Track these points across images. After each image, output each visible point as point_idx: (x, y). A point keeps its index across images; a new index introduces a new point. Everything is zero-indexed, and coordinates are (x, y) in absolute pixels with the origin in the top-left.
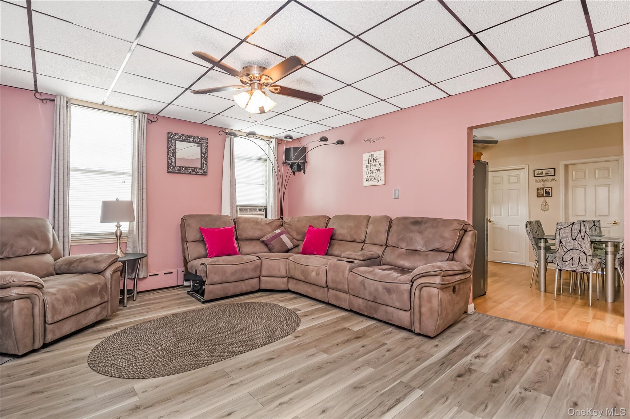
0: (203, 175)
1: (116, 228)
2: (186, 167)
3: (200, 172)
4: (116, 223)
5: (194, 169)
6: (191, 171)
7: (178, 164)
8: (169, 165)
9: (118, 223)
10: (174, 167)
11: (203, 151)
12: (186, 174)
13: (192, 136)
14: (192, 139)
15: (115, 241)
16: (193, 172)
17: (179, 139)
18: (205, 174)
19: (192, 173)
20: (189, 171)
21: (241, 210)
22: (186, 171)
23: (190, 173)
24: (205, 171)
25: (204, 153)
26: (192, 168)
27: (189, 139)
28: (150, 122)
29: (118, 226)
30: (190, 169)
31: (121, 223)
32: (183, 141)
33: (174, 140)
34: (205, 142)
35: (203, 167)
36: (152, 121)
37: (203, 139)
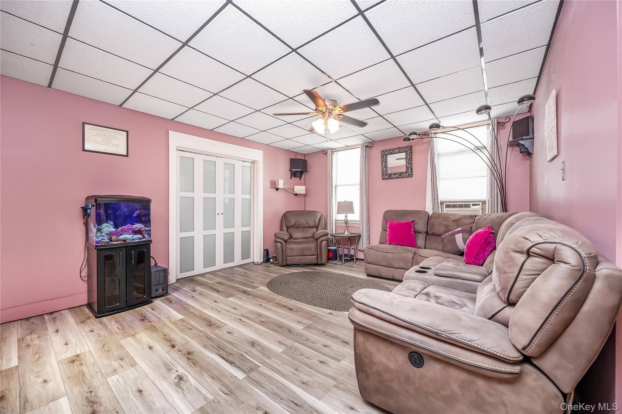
0: (408, 177)
1: (345, 217)
2: (394, 173)
3: (406, 175)
4: (345, 215)
5: (401, 174)
6: (398, 175)
7: (389, 172)
8: (383, 174)
9: (346, 215)
10: (386, 174)
11: (407, 157)
12: (395, 178)
13: (398, 148)
14: (398, 150)
15: (345, 225)
16: (400, 175)
17: (389, 153)
18: (411, 175)
19: (399, 177)
20: (397, 176)
21: (448, 206)
22: (394, 176)
23: (397, 178)
24: (410, 173)
25: (408, 159)
26: (399, 173)
27: (395, 151)
28: (370, 148)
29: (346, 217)
30: (397, 175)
31: (348, 215)
32: (392, 154)
33: (385, 155)
34: (409, 149)
35: (408, 171)
36: (371, 147)
37: (407, 148)
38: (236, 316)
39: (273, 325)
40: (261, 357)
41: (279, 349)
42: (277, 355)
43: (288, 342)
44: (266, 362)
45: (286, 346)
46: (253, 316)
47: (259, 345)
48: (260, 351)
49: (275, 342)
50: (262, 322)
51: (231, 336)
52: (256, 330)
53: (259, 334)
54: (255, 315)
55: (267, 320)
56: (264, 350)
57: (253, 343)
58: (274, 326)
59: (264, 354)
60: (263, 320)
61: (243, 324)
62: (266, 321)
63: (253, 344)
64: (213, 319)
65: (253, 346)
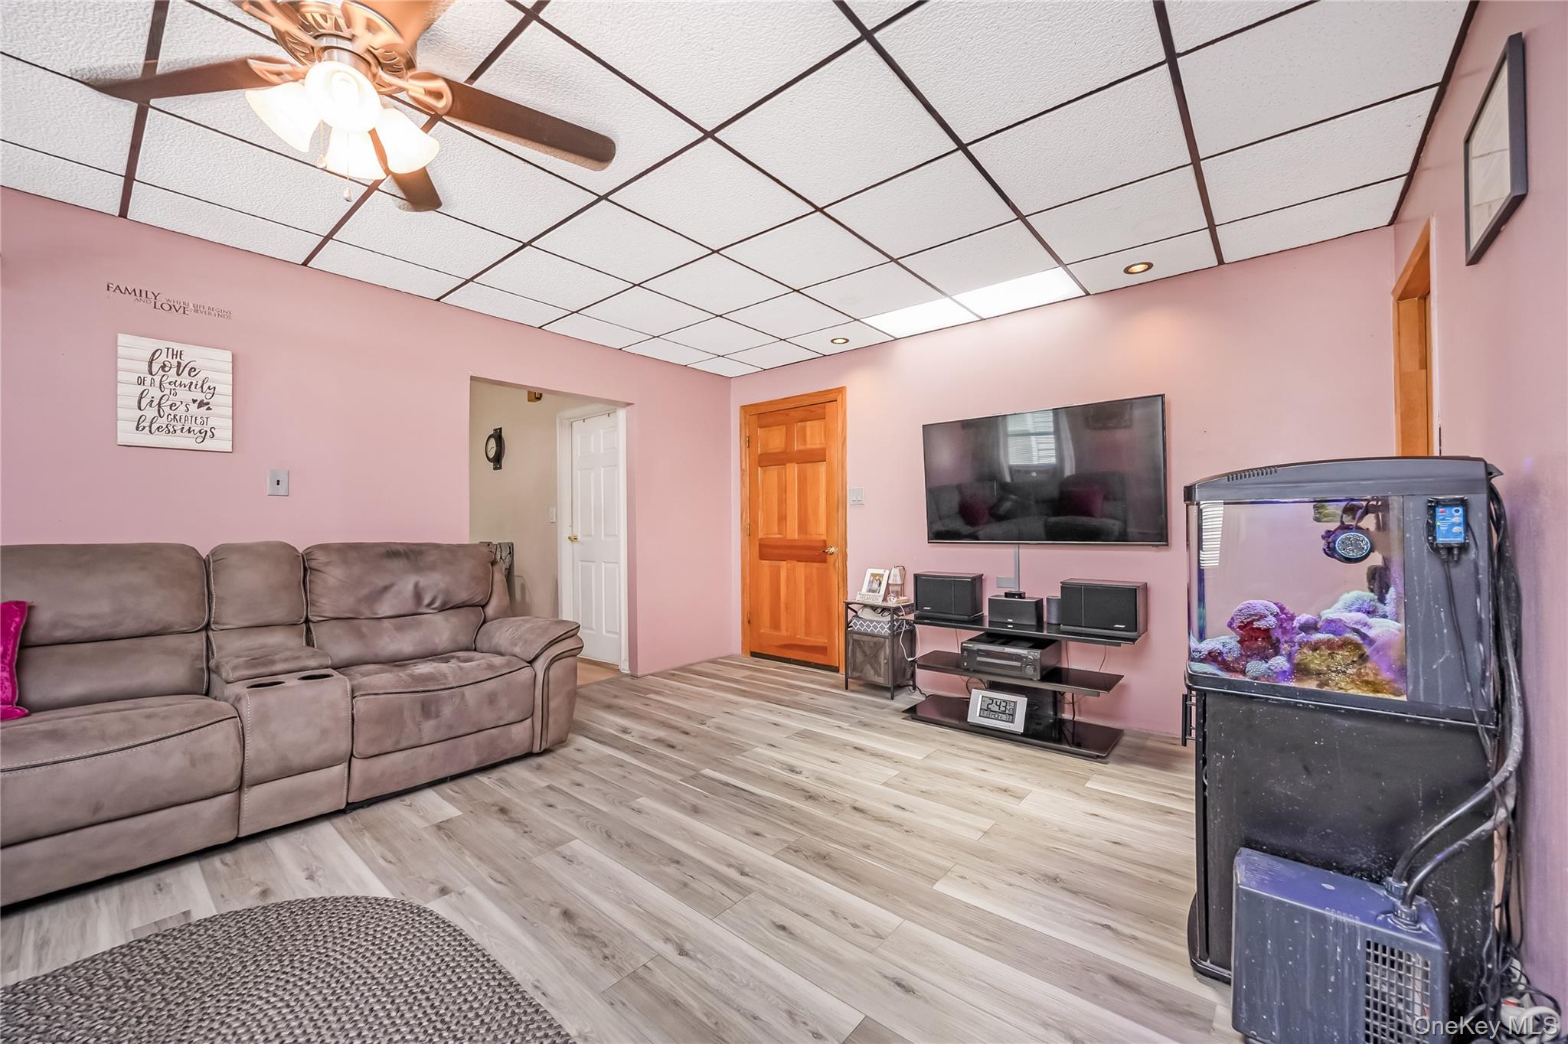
38: (763, 888)
39: (646, 851)
40: (679, 791)
41: (644, 801)
42: (650, 793)
43: (623, 814)
44: (671, 785)
45: (628, 807)
46: (706, 886)
47: (683, 809)
48: (681, 799)
49: (648, 813)
50: (678, 862)
51: (748, 825)
52: (692, 838)
53: (684, 830)
54: (701, 889)
55: (662, 867)
56: (673, 800)
57: (696, 812)
58: (646, 849)
59: (674, 794)
60: (671, 870)
61: (732, 857)
62: (664, 865)
63: (695, 810)
64: (833, 880)
65: (694, 806)
